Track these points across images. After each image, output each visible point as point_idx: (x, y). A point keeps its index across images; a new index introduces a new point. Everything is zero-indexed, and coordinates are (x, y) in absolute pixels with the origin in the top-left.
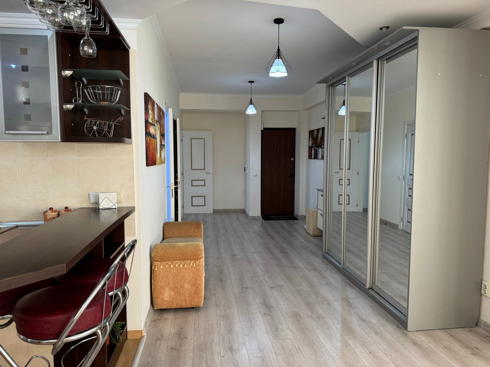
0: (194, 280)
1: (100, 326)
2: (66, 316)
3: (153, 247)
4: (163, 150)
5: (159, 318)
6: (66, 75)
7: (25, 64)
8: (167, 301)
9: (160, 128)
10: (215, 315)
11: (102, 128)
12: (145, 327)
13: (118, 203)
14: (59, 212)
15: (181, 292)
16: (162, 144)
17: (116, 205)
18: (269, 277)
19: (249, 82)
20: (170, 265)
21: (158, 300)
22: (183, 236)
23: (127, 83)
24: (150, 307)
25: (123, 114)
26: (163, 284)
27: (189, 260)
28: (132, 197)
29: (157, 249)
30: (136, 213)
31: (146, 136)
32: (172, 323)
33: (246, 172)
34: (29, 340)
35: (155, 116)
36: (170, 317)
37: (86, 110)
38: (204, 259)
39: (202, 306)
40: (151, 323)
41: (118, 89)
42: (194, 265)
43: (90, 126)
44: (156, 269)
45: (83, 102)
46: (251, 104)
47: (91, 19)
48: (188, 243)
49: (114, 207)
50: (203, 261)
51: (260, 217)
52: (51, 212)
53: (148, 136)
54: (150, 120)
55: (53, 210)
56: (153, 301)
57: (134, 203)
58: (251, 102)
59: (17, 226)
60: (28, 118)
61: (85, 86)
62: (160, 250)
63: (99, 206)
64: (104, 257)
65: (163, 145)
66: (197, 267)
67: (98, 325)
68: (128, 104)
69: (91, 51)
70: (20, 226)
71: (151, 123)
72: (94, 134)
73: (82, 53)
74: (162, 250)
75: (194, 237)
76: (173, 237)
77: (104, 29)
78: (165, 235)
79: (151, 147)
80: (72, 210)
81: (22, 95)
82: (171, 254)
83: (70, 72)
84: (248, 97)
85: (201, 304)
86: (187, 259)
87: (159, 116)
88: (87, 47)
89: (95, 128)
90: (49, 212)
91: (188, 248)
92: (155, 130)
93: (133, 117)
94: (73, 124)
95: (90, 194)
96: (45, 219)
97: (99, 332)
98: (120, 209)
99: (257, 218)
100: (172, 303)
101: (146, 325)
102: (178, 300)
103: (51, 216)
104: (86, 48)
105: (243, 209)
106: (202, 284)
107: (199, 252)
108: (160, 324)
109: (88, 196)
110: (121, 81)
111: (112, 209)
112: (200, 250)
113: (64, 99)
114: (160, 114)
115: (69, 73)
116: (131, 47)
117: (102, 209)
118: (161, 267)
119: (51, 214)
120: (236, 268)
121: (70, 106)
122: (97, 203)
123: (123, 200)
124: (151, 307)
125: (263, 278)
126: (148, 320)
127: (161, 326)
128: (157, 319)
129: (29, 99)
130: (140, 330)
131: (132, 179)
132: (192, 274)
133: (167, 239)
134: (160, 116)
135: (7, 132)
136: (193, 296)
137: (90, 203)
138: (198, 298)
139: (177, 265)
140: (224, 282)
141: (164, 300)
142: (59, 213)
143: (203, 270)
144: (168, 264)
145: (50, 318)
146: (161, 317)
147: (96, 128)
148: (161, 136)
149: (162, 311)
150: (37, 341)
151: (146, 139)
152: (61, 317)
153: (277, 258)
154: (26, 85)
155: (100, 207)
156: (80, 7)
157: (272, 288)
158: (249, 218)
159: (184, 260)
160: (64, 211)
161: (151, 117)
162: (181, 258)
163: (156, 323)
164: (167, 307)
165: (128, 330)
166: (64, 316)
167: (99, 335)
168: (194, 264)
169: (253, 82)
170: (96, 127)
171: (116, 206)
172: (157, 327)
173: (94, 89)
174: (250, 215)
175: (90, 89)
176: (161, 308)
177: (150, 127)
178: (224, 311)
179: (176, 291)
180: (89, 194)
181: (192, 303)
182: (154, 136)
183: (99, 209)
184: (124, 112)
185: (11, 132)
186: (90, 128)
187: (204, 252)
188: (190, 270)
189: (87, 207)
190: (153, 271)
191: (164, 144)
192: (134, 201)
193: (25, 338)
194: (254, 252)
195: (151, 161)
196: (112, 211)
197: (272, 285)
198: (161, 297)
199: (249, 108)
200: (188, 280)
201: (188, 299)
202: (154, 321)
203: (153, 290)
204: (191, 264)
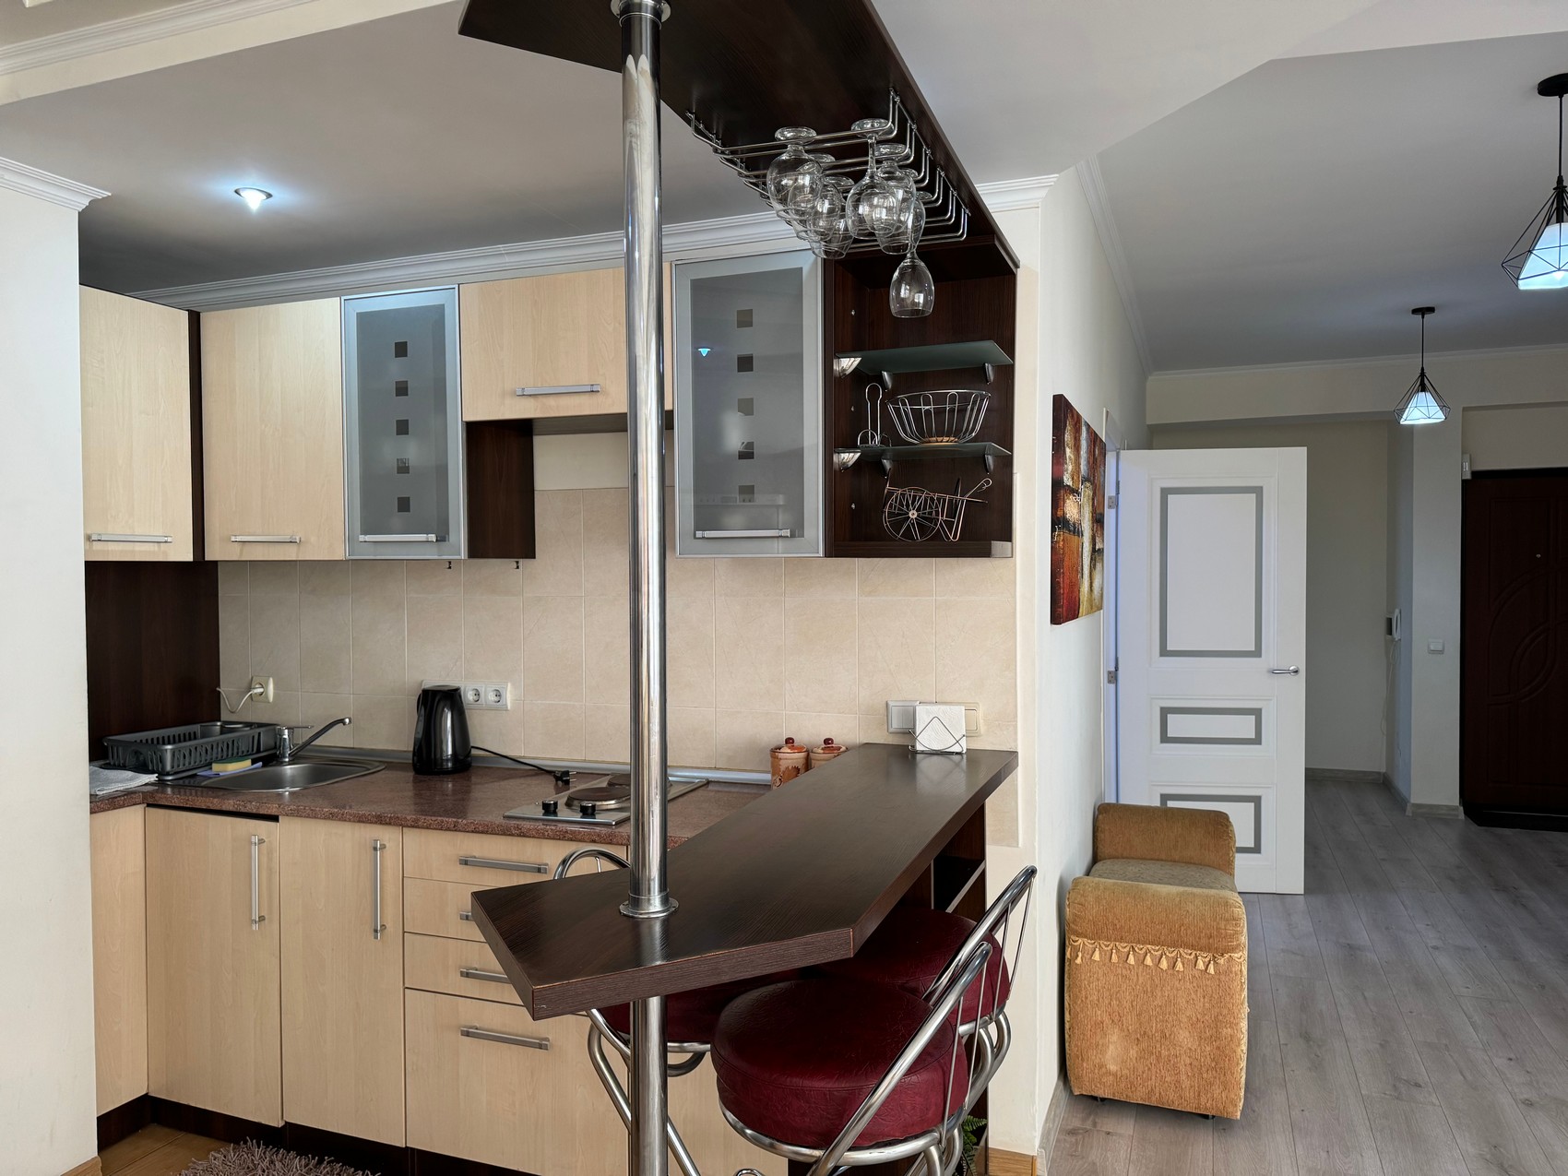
0: (1210, 1021)
1: (936, 1134)
2: (848, 1085)
3: (1069, 885)
4: (1099, 566)
5: (1088, 1125)
6: (844, 370)
7: (745, 352)
8: (1115, 1075)
9: (1093, 499)
10: (1289, 1162)
11: (930, 513)
12: (1043, 1148)
13: (968, 736)
14: (808, 752)
15: (1164, 1053)
16: (1097, 547)
17: (963, 742)
18: (1511, 1059)
19: (1415, 311)
20: (1124, 956)
21: (1085, 1065)
22: (1163, 857)
23: (1007, 373)
24: (1057, 1085)
25: (992, 467)
26: (1100, 1014)
27: (1193, 947)
28: (1007, 719)
29: (1083, 895)
30: (1020, 773)
31: (1053, 530)
32: (1133, 1153)
33: (1396, 635)
34: (748, 1131)
35: (1080, 464)
36: (1124, 1129)
37: (887, 464)
38: (1246, 953)
39: (1239, 1117)
40: (1062, 1137)
41: (981, 395)
42: (1211, 970)
43: (899, 509)
44: (1079, 961)
45: (882, 442)
46: (1423, 389)
47: (924, 204)
48: (1189, 889)
49: (956, 749)
50: (1241, 957)
51: (1454, 808)
52: (789, 751)
53: (1059, 528)
54: (1067, 481)
55: (795, 744)
56: (1068, 1063)
57: (1016, 740)
58: (1422, 381)
59: (708, 782)
60: (748, 491)
61: (891, 396)
62: (1091, 899)
63: (915, 742)
64: (933, 908)
65: (1099, 549)
66: (1223, 977)
67: (932, 1131)
68: (1007, 439)
69: (920, 298)
70: (714, 782)
71: (1069, 486)
72: (908, 534)
73: (894, 307)
74: (1098, 899)
75: (1200, 864)
76: (1127, 858)
77: (956, 226)
78: (1100, 846)
79: (1066, 563)
80: (843, 748)
81: (735, 435)
82: (1130, 918)
83: (853, 359)
84: (1409, 366)
85: (1236, 1112)
86: (1187, 946)
87: (1091, 462)
88: (908, 287)
89: (913, 514)
90: (786, 749)
91: (1190, 907)
92: (1080, 507)
93: (1018, 475)
94: (853, 506)
95: (891, 704)
96: (775, 769)
97: (934, 1151)
98: (973, 757)
99: (1443, 812)
100: (1132, 1083)
101: (1048, 1140)
102: (1153, 1078)
103: (790, 761)
104: (904, 292)
105: (1379, 773)
106: (1239, 1040)
107: (1228, 927)
108: (1092, 1148)
109: (883, 711)
110: (990, 368)
111: (952, 753)
112: (1234, 919)
113: (837, 438)
114: (1094, 455)
115: (850, 364)
116: (1021, 264)
117: (922, 752)
118: (1097, 957)
119: (791, 758)
120: (1365, 998)
121: (849, 457)
122: (910, 733)
123: (983, 729)
124: (1061, 1084)
125: (1487, 1058)
126: (1051, 1126)
127: (1094, 1155)
128: (1079, 1129)
129: (750, 445)
130: (1029, 1156)
131: (1011, 664)
132: (1204, 997)
133: (1108, 862)
134: (1095, 460)
135: (699, 534)
136: (1205, 1075)
137: (891, 730)
138: (1225, 1086)
139: (1148, 957)
140: (1319, 1046)
141: (1104, 1070)
142: (808, 755)
143: (1242, 990)
144: (1118, 951)
145: (807, 1083)
146: (1095, 1124)
147: (915, 516)
148: (1093, 523)
149: (1096, 1103)
150: (767, 1141)
151: (1052, 537)
152: (836, 1085)
153: (1543, 987)
154: (746, 407)
155: (919, 747)
156: (900, 179)
157: (1529, 1104)
158: (1409, 812)
159: (1175, 945)
160: (822, 749)
161: (1070, 468)
162: (1162, 938)
163: (1077, 1140)
164: (1114, 1093)
165: (990, 1145)
166: (843, 1086)
167: (934, 1162)
168: (1211, 966)
169: (1431, 310)
170: (915, 512)
171: (963, 746)
172: (1083, 1158)
173: (914, 401)
174: (1416, 799)
175: (904, 404)
176: (1093, 1094)
177: (1068, 501)
178: (1324, 1155)
179: (1144, 1045)
180: (887, 704)
181: (1203, 1100)
182: (1075, 528)
183: (915, 752)
184: (994, 461)
185: (708, 534)
186: (899, 515)
187: (1245, 930)
188: (1195, 985)
189: (882, 742)
190: (1067, 964)
191: (1101, 547)
192: (1016, 733)
193: (740, 1125)
194: (1435, 948)
195: (1063, 607)
196: (951, 760)
197: (1527, 1094)
198: (1094, 1057)
199: (1413, 403)
200: (1190, 1018)
201: (1186, 1083)
202: (1072, 1132)
203: (1067, 1026)
204: (1201, 965)
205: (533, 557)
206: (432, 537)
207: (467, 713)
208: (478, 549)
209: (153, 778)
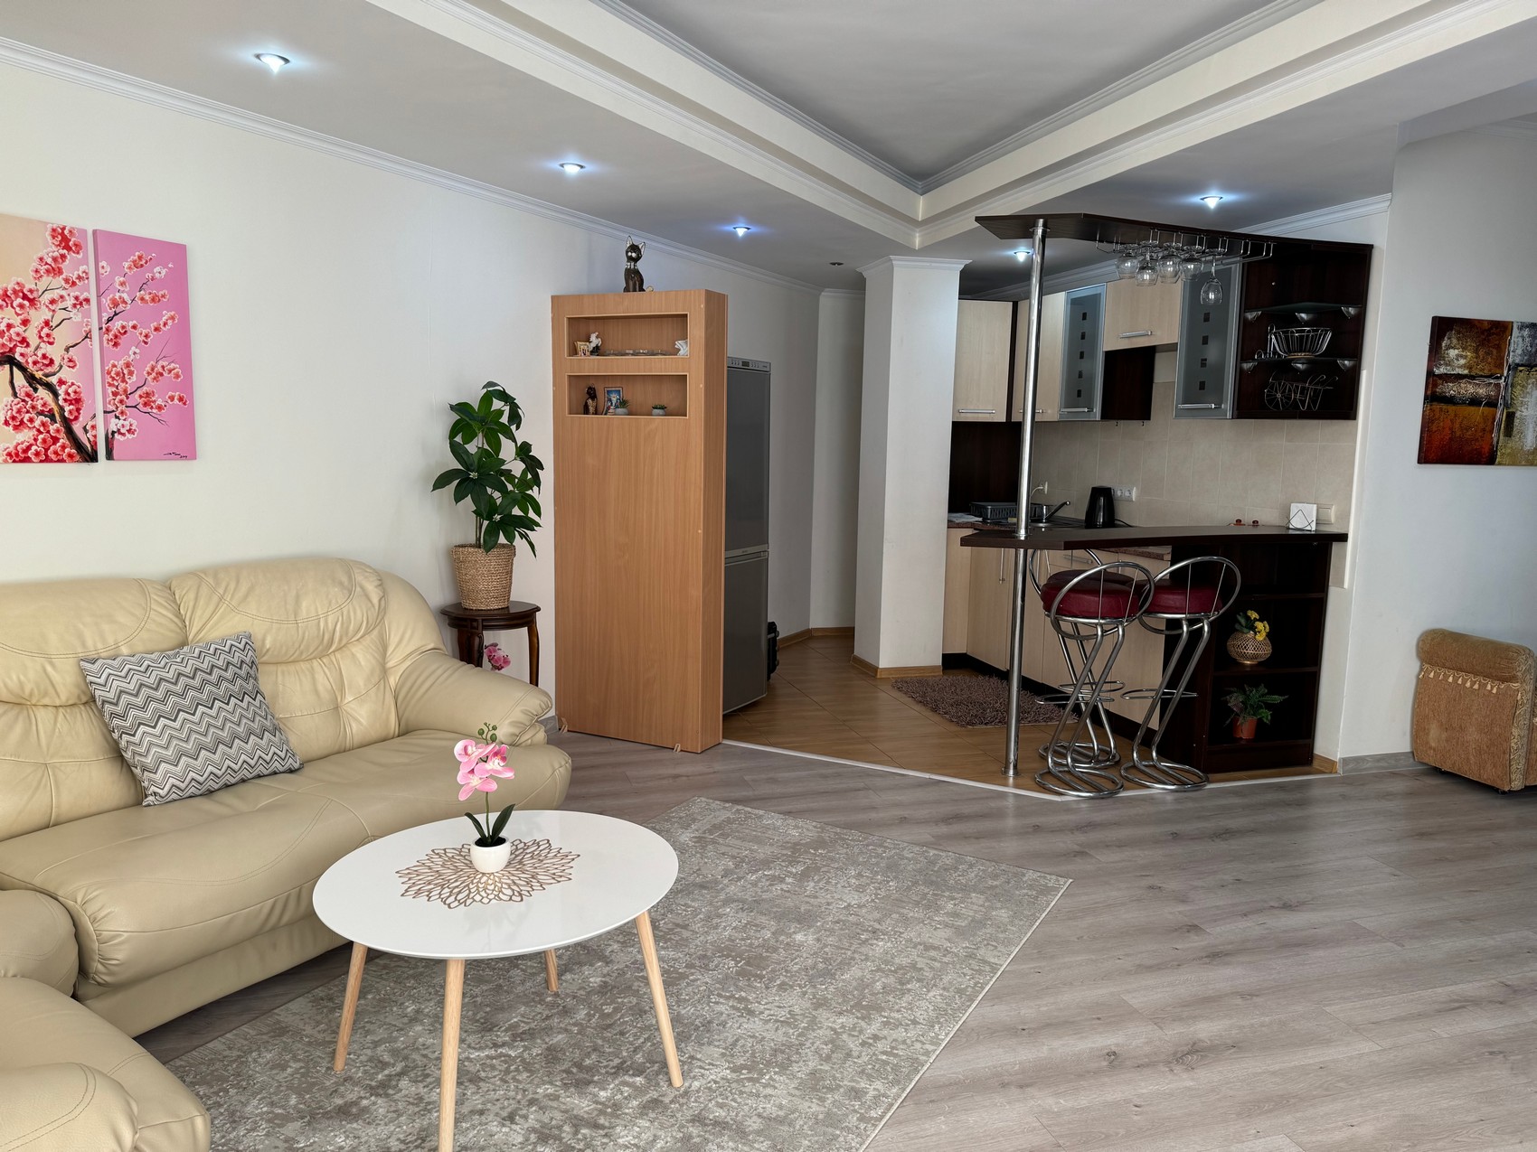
6: (1249, 319)
8: (1435, 749)
11: (1288, 395)
15: (1461, 739)
17: (1312, 524)
20: (1447, 676)
25: (1347, 366)
27: (1485, 676)
28: (1345, 516)
29: (1426, 636)
39: (1507, 790)
42: (1494, 691)
43: (1272, 393)
44: (1420, 677)
49: (1308, 528)
50: (1517, 686)
54: (1450, 370)
55: (1242, 523)
57: (1349, 527)
60: (1202, 384)
62: (1430, 638)
66: (1503, 697)
71: (1455, 374)
72: (1277, 406)
74: (1433, 638)
79: (1442, 425)
83: (1254, 313)
85: (1504, 784)
86: (1479, 673)
89: (1279, 395)
91: (1483, 648)
100: (1444, 758)
102: (1455, 754)
110: (1349, 309)
111: (1306, 530)
113: (1243, 355)
115: (1253, 315)
117: (1292, 529)
118: (1432, 675)
121: (1248, 366)
122: (1287, 516)
129: (1205, 360)
130: (1333, 761)
131: (1351, 483)
132: (1490, 708)
141: (1427, 744)
143: (1515, 707)
155: (1291, 526)
159: (1476, 674)
160: (1251, 525)
161: (1461, 362)
165: (1316, 752)
168: (1496, 689)
171: (1312, 527)
177: (1449, 384)
179: (1450, 732)
183: (1289, 529)
186: (1272, 396)
188: (1486, 699)
192: (1349, 523)
198: (1425, 737)
201: (1472, 760)
204: (1489, 687)
205: (1149, 419)
206: (1086, 410)
207: (1116, 503)
208: (1106, 415)
209: (980, 519)
